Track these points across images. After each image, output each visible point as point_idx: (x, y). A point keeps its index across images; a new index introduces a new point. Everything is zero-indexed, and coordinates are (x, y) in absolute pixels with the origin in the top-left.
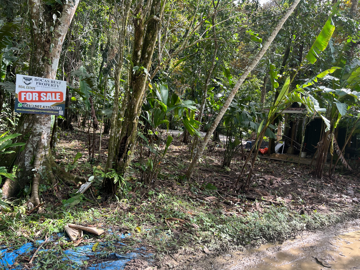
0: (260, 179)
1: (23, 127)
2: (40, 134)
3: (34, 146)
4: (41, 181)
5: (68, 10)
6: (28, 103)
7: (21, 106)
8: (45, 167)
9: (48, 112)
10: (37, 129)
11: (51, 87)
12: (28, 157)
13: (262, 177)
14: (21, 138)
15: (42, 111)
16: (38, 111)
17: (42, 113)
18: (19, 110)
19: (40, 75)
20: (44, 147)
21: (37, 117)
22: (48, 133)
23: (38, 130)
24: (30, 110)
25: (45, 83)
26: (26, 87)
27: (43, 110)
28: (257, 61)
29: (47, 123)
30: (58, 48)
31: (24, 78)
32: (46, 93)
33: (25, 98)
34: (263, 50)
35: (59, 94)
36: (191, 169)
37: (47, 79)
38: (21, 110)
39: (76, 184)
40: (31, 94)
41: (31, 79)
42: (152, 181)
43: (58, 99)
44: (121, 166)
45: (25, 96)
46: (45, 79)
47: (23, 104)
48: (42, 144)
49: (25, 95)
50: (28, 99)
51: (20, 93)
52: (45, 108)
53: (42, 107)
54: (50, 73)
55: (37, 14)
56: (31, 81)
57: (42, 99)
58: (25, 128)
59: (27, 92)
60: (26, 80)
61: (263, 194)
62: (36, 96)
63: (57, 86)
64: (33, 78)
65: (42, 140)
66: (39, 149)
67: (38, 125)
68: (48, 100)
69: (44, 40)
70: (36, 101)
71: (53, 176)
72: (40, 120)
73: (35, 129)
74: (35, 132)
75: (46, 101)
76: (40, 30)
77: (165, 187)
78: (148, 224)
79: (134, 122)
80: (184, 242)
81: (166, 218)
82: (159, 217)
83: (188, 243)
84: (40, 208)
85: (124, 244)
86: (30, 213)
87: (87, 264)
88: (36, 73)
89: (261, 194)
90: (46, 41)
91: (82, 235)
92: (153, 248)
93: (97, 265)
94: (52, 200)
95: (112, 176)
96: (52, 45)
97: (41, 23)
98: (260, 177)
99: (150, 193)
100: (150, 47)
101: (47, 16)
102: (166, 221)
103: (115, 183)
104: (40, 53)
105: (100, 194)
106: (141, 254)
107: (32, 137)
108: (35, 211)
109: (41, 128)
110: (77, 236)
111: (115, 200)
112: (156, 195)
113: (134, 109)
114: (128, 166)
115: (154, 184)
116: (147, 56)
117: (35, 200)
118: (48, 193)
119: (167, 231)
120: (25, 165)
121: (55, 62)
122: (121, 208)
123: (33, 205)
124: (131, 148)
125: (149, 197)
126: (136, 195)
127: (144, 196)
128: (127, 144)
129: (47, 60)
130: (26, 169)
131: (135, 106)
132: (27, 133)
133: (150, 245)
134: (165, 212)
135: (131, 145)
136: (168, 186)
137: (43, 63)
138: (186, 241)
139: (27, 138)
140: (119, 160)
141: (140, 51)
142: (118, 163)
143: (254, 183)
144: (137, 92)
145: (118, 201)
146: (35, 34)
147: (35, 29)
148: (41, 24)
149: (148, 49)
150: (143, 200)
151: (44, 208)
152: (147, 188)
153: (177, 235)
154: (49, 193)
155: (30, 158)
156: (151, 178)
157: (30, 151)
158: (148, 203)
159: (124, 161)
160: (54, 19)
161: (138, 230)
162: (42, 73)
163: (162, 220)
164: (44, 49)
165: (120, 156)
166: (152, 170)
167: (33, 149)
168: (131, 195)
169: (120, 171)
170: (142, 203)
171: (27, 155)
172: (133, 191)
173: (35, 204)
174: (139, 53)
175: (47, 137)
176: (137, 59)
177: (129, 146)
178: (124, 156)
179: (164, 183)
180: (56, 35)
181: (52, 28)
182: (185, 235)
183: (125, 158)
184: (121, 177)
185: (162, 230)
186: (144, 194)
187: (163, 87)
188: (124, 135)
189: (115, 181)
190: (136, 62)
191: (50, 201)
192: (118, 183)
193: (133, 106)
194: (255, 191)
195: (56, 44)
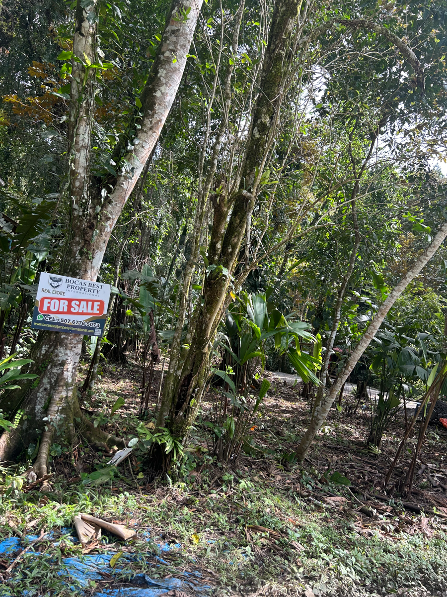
0: (437, 475)
1: (40, 351)
2: (63, 364)
3: (53, 381)
4: (55, 439)
5: (124, 183)
6: (52, 315)
7: (41, 319)
8: (63, 416)
9: (79, 330)
10: (60, 355)
11: (87, 292)
12: (41, 398)
13: (441, 471)
14: (35, 368)
15: (70, 328)
16: (65, 328)
17: (70, 330)
18: (38, 324)
19: (74, 275)
20: (67, 384)
21: (62, 337)
22: (75, 363)
23: (62, 357)
24: (54, 326)
25: (80, 286)
26: (51, 292)
27: (72, 326)
28: (422, 263)
29: (75, 347)
30: (104, 237)
31: (51, 279)
32: (80, 301)
33: (49, 307)
34: (433, 245)
35: (99, 303)
36: (306, 443)
37: (83, 281)
38: (40, 325)
39: (108, 449)
40: (57, 301)
41: (60, 280)
42: (231, 456)
43: (96, 311)
44: (180, 425)
45: (49, 305)
46: (80, 280)
47: (44, 315)
48: (64, 378)
49: (49, 303)
50: (52, 309)
51: (43, 300)
52: (75, 324)
53: (71, 322)
54: (89, 272)
55: (80, 189)
56: (60, 283)
57: (72, 310)
58: (43, 352)
59: (52, 299)
60: (53, 281)
61: (439, 503)
62: (64, 305)
63: (96, 291)
64: (64, 278)
65: (65, 372)
66: (59, 386)
67: (62, 349)
68: (80, 311)
69: (86, 224)
70: (63, 313)
71: (73, 432)
72: (66, 341)
73: (57, 356)
74: (56, 359)
75: (78, 313)
76: (81, 210)
77: (254, 471)
78: (213, 532)
79: (203, 351)
80: (270, 573)
81: (247, 525)
82: (236, 522)
83: (277, 575)
84: (45, 483)
85: (164, 562)
86: (29, 490)
87: (95, 586)
88: (69, 271)
89: (433, 502)
90: (88, 226)
91: (100, 536)
92: (214, 576)
93: (111, 592)
94: (66, 471)
95: (162, 439)
96: (96, 232)
97: (84, 201)
98: (436, 470)
99: (226, 478)
100: (235, 236)
101: (94, 192)
102: (246, 530)
103: (167, 453)
104: (78, 243)
105: (143, 471)
106: (190, 584)
107: (51, 367)
108: (36, 487)
109: (66, 354)
110: (91, 536)
111: (166, 484)
112: (237, 482)
113: (205, 330)
114: (190, 425)
115: (234, 461)
116: (230, 250)
117: (40, 468)
118: (62, 459)
119: (244, 548)
120: (35, 410)
121: (98, 256)
122: (174, 499)
123: (36, 477)
124: (196, 395)
125: (224, 484)
126: (202, 478)
127: (216, 482)
128: (190, 388)
129: (87, 253)
130: (35, 416)
131: (207, 326)
132: (45, 360)
133: (209, 570)
134: (247, 514)
135: (196, 390)
136: (260, 469)
137: (80, 258)
138: (273, 570)
139: (44, 369)
140: (177, 413)
141: (220, 242)
142: (175, 418)
143: (425, 480)
144: (211, 304)
145: (171, 486)
146: (74, 217)
147: (75, 210)
148: (84, 203)
149: (233, 239)
150: (212, 489)
151: (51, 483)
152: (221, 469)
153: (260, 558)
154: (65, 459)
155: (44, 400)
156: (230, 451)
157: (45, 389)
158: (220, 495)
159: (185, 416)
160: (103, 195)
161: (195, 539)
162: (78, 271)
163: (240, 528)
164: (84, 237)
165: (179, 407)
166: (232, 437)
167: (51, 387)
168: (194, 477)
169: (177, 432)
170: (211, 494)
171: (41, 395)
172: (197, 471)
173: (39, 475)
174: (219, 246)
175: (73, 368)
176: (215, 255)
177: (194, 391)
178: (184, 408)
179: (254, 463)
180: (103, 218)
181: (99, 208)
182: (274, 560)
183: (186, 411)
184: (178, 443)
185: (235, 546)
186: (216, 478)
187: (258, 298)
188: (187, 373)
189: (168, 449)
190: (213, 258)
191: (63, 473)
192: (172, 452)
193: (204, 325)
194: (422, 495)
195: (102, 230)
